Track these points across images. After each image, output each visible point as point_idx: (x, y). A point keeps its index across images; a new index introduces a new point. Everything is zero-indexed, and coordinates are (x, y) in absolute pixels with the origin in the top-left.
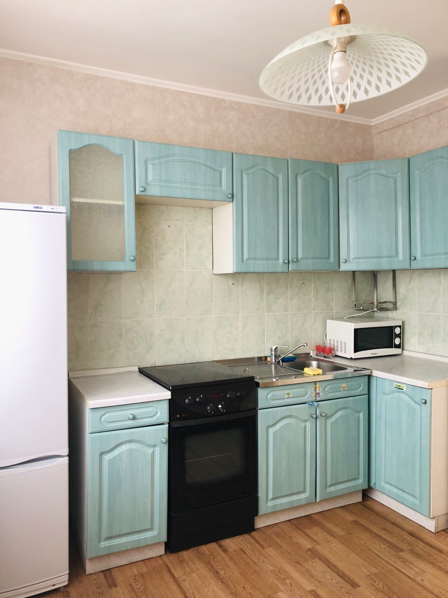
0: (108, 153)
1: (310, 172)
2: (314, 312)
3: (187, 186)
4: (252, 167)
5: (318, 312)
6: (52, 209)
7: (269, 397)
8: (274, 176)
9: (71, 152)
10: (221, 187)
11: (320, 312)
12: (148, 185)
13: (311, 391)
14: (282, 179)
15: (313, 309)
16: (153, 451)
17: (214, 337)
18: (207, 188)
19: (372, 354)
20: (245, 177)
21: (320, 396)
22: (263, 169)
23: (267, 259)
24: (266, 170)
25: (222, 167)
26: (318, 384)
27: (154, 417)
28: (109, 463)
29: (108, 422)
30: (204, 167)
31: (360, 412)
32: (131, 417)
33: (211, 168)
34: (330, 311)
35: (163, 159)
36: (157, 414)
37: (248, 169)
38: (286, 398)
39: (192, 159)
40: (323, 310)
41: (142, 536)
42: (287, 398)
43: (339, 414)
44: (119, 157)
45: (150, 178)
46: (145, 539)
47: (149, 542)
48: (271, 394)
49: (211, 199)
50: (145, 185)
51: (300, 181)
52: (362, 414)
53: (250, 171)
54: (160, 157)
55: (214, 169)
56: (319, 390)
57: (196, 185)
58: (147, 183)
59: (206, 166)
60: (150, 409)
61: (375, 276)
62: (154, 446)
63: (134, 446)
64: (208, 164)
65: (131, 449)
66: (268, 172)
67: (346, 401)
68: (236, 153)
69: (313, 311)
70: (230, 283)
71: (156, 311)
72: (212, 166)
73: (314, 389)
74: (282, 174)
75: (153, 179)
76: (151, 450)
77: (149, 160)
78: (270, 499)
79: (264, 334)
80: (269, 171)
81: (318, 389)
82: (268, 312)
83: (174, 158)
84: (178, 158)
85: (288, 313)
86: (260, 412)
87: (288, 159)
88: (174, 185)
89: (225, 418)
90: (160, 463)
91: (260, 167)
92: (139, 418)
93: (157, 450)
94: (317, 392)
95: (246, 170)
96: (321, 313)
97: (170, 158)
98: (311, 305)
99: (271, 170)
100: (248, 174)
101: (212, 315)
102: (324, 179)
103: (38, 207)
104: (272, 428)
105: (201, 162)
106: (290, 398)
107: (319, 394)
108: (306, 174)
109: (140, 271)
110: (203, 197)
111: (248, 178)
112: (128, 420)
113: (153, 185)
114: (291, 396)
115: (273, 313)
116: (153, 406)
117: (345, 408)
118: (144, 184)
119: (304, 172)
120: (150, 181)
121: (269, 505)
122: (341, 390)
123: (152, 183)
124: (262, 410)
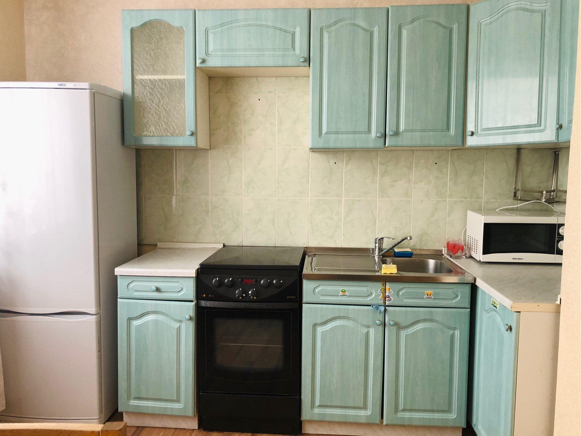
0: (170, 28)
1: (422, 20)
2: (450, 200)
3: (252, 53)
4: (336, 23)
5: (457, 200)
6: (75, 85)
7: (317, 290)
8: (365, 30)
9: (132, 30)
10: (294, 50)
11: (459, 200)
12: (209, 56)
13: (376, 292)
14: (377, 33)
15: (449, 197)
16: (180, 326)
17: (310, 221)
18: (277, 53)
19: (513, 259)
20: (326, 35)
21: (391, 300)
22: (351, 24)
23: (354, 133)
24: (354, 25)
25: (295, 27)
26: (387, 285)
27: (179, 292)
28: (136, 329)
29: (135, 291)
30: (273, 29)
31: (455, 329)
32: (154, 288)
33: (281, 29)
34: (476, 200)
35: (225, 27)
36: (182, 291)
37: (330, 26)
38: (340, 296)
39: (259, 23)
40: (465, 198)
41: (169, 405)
42: (342, 296)
43: (420, 326)
44: (180, 30)
45: (211, 48)
46: (172, 409)
47: (175, 413)
48: (320, 288)
49: (280, 65)
50: (205, 57)
51: (405, 33)
52: (458, 331)
53: (333, 28)
54: (222, 25)
55: (286, 30)
56: (390, 293)
57: (263, 51)
58: (207, 53)
59: (275, 28)
60: (176, 285)
61: (555, 156)
62: (181, 321)
63: (160, 317)
64: (278, 25)
65: (157, 320)
66: (358, 26)
67: (431, 312)
68: (315, 9)
69: (449, 198)
70: (332, 162)
71: (244, 190)
72: (284, 27)
73: (381, 290)
74: (378, 27)
75: (213, 49)
76: (177, 325)
77: (210, 29)
78: (317, 406)
79: (375, 223)
80: (360, 25)
81: (387, 291)
82: (382, 197)
83: (238, 24)
84: (242, 23)
85: (410, 199)
86: (304, 306)
87: (389, 7)
88: (238, 53)
89: (255, 306)
90: (185, 339)
91: (348, 22)
92: (165, 292)
93: (183, 325)
94: (386, 295)
95: (328, 28)
96: (461, 201)
97: (233, 25)
98: (447, 191)
99: (363, 24)
100: (330, 32)
101: (308, 197)
102: (444, 27)
103: (61, 85)
104: (322, 327)
105: (270, 24)
106: (346, 296)
107: (389, 297)
108: (415, 23)
109: (228, 147)
110: (271, 64)
111: (330, 37)
112: (151, 291)
113: (213, 56)
114: (347, 293)
115: (389, 199)
116: (178, 282)
117: (431, 320)
118: (203, 56)
119: (413, 21)
120: (211, 51)
121: (315, 412)
122: (424, 298)
123: (213, 53)
124: (307, 305)
